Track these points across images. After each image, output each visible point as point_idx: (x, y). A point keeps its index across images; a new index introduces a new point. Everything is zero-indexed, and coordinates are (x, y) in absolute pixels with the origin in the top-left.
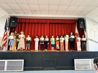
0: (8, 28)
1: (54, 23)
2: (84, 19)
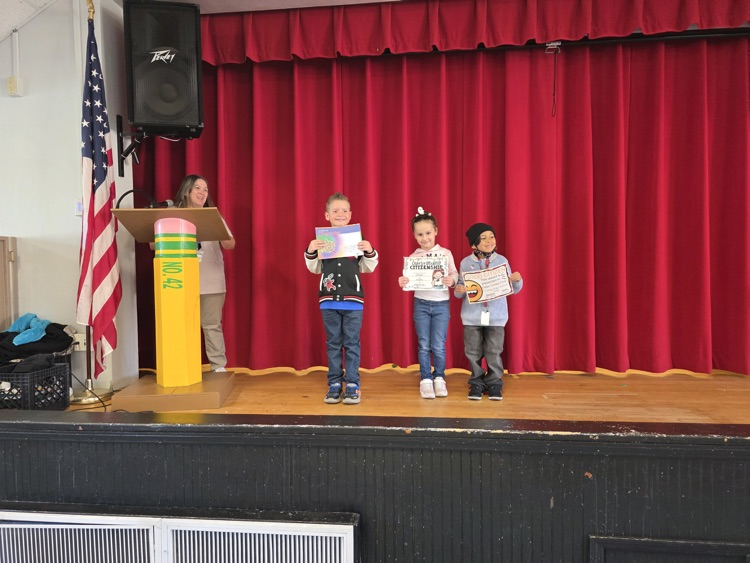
0: (111, 139)
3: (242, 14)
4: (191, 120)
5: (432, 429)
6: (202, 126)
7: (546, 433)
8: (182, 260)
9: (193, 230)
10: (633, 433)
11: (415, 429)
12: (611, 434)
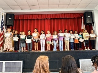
1: (56, 19)
2: (91, 12)
3: (19, 15)
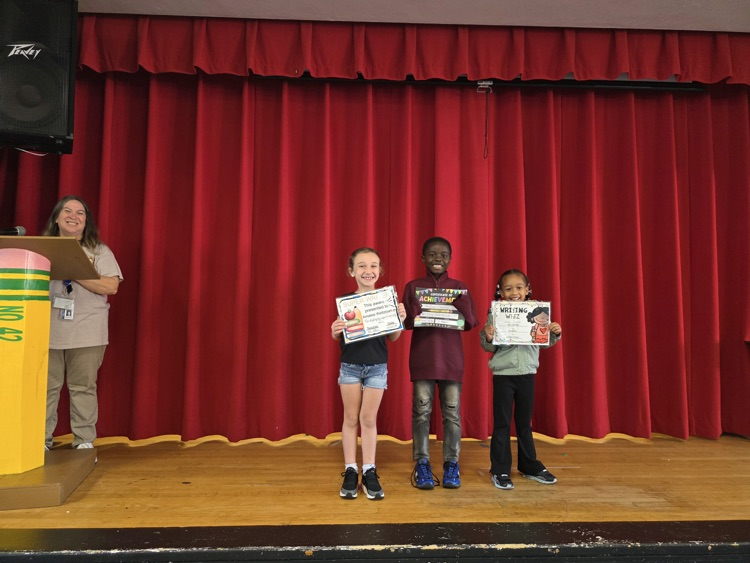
3: (136, 17)
4: (57, 130)
5: (343, 548)
6: (71, 137)
7: (493, 546)
8: (24, 303)
9: (46, 264)
10: (600, 541)
11: (317, 548)
12: (574, 545)
